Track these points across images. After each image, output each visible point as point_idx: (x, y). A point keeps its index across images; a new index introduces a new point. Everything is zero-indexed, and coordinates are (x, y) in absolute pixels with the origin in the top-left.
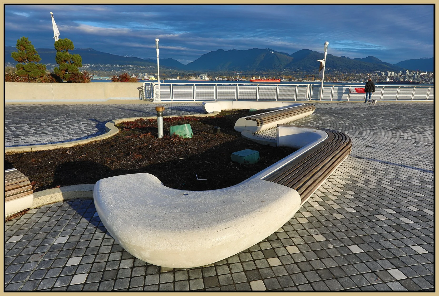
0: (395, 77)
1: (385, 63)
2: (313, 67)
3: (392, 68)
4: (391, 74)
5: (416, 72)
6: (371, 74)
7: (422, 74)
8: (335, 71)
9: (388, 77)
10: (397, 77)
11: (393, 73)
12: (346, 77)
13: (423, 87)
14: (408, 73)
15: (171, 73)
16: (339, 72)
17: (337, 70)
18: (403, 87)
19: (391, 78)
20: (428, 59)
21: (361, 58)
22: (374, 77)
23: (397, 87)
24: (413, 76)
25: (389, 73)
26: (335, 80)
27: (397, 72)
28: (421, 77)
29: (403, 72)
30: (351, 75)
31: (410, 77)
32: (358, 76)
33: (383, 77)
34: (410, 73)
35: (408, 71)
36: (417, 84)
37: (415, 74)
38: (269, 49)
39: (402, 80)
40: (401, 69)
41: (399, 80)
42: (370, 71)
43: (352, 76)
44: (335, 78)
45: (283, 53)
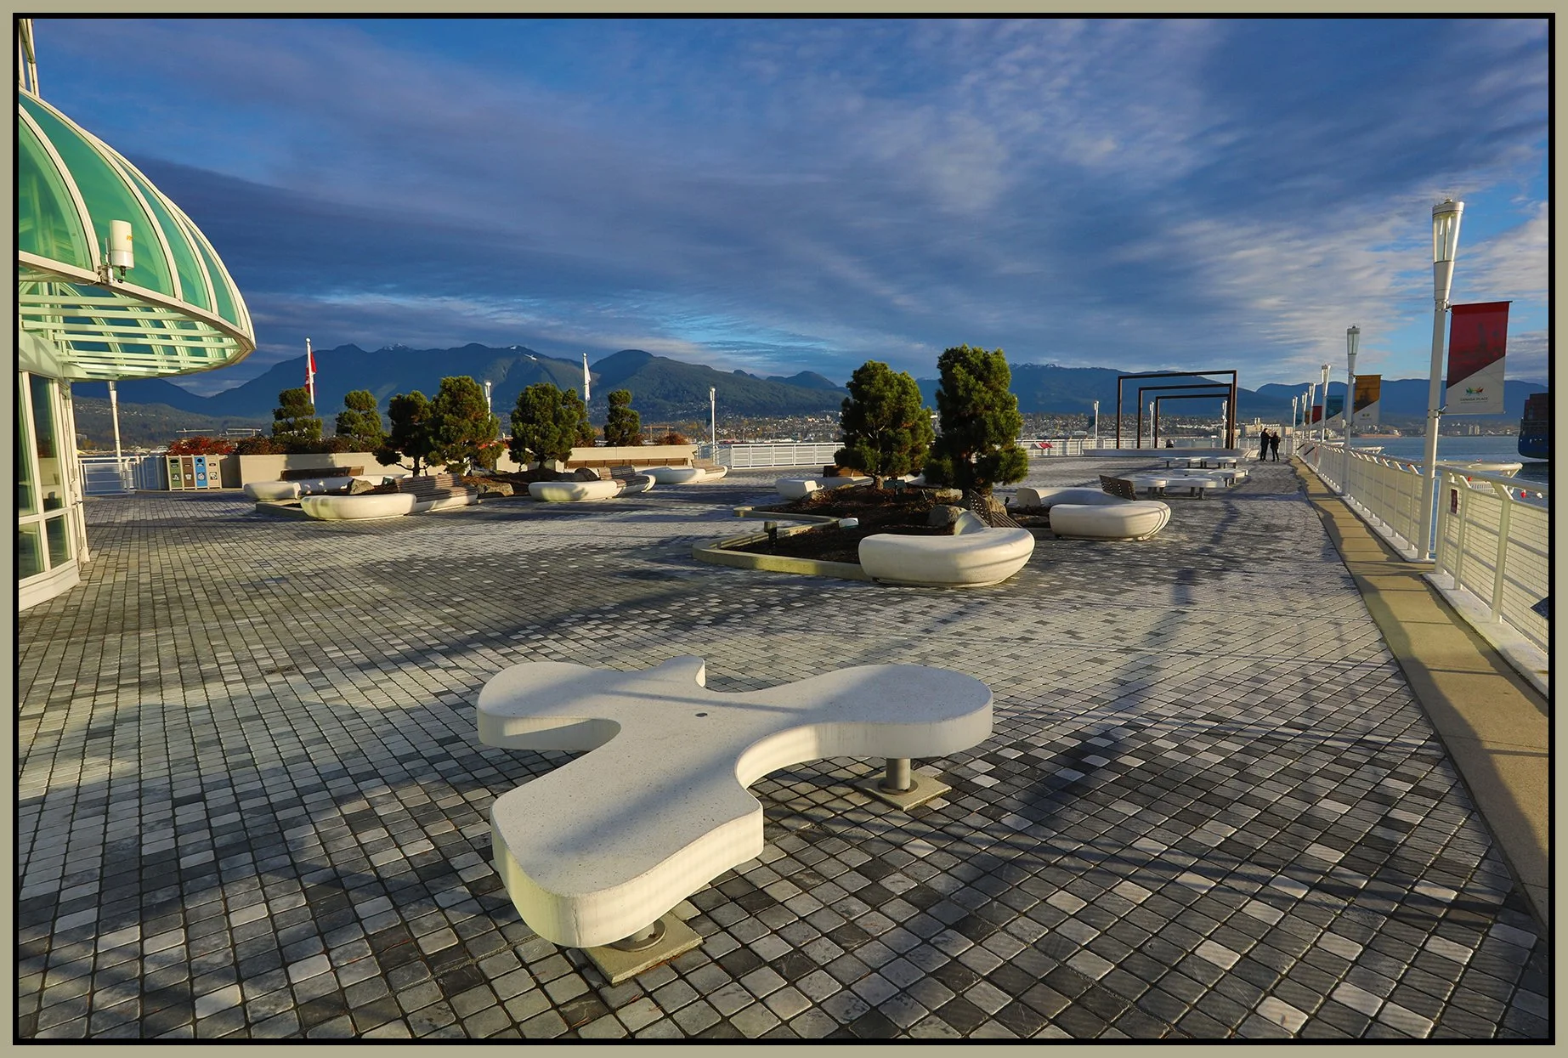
2: (659, 400)
6: (816, 419)
12: (755, 429)
15: (145, 426)
16: (735, 415)
30: (767, 423)
32: (785, 426)
38: (518, 347)
43: (771, 424)
44: (726, 433)
45: (565, 360)
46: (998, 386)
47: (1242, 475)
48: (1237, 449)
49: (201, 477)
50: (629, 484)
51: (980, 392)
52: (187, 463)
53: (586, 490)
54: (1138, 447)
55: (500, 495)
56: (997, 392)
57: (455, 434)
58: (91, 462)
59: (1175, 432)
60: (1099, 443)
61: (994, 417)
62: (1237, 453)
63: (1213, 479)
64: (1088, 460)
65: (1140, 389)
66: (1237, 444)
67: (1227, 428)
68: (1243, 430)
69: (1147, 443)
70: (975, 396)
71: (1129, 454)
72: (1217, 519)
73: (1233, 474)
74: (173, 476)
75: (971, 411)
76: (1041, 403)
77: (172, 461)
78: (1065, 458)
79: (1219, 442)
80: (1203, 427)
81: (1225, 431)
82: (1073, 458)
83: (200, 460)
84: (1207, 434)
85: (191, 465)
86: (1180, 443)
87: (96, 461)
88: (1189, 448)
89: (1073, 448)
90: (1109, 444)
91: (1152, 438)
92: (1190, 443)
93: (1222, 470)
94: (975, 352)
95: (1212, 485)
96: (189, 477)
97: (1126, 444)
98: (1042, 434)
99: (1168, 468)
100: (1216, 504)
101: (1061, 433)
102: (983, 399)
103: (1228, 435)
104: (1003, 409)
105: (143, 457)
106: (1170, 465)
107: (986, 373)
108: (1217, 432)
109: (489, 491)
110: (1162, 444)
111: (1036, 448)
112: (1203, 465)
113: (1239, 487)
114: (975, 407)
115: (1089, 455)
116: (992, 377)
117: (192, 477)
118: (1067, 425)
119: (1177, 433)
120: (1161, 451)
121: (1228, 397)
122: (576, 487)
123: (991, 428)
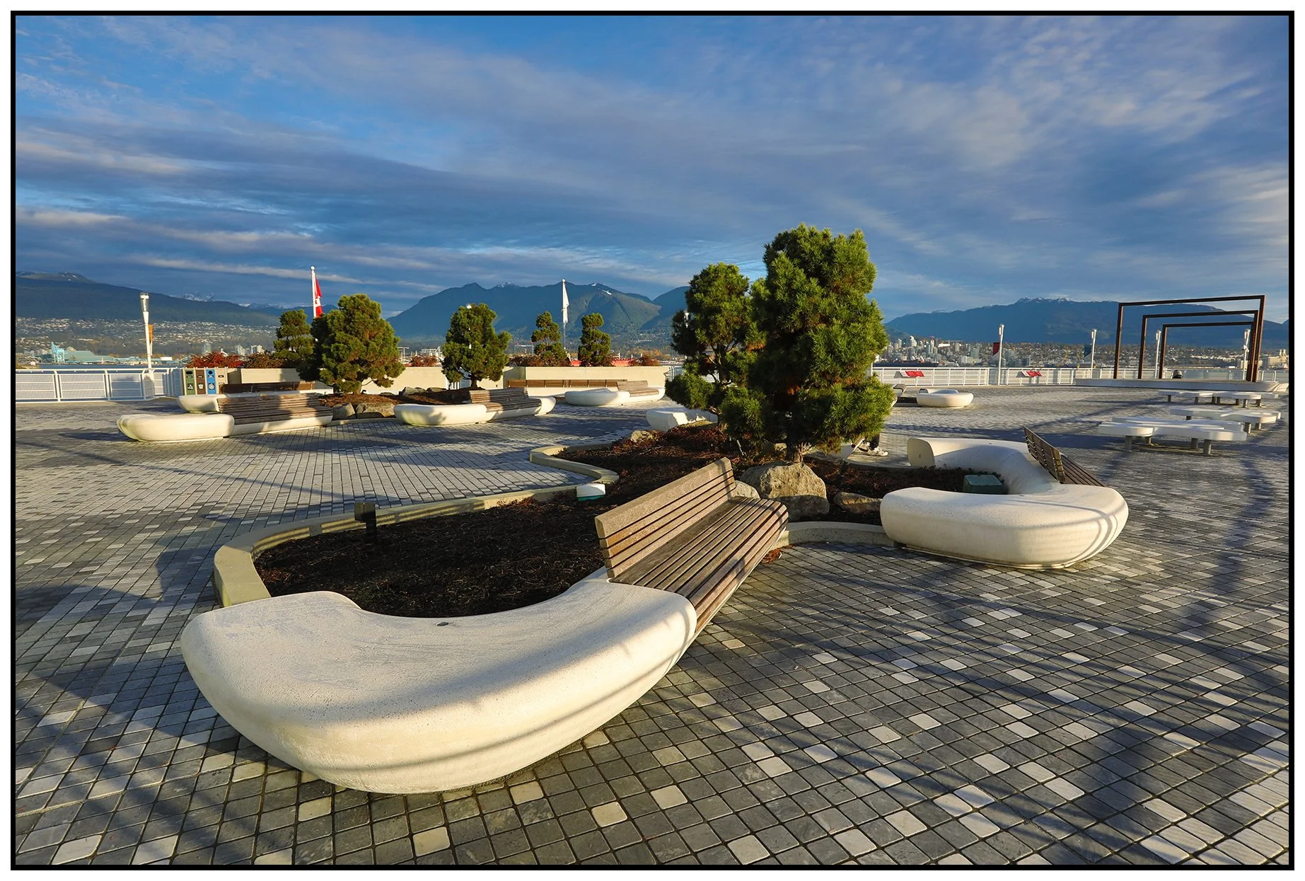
0: (890, 351)
5: (930, 342)
7: (941, 345)
10: (894, 351)
14: (914, 343)
24: (925, 350)
28: (940, 351)
29: (903, 341)
31: (919, 352)
34: (919, 344)
35: (913, 338)
37: (927, 346)
38: (598, 285)
39: (905, 358)
40: (900, 335)
41: (899, 359)
46: (846, 286)
47: (1272, 420)
48: (1260, 383)
49: (212, 387)
50: (505, 408)
51: (809, 294)
52: (200, 374)
53: (443, 415)
54: (1140, 377)
55: (379, 415)
56: (843, 295)
57: (344, 352)
58: (115, 372)
59: (1187, 361)
60: (1096, 373)
61: (828, 333)
62: (1261, 387)
63: (1228, 428)
64: (1077, 390)
65: (1145, 317)
66: (1260, 376)
67: (1250, 358)
68: (1266, 361)
69: (1149, 374)
70: (802, 301)
71: (1127, 385)
72: (1230, 507)
73: (1259, 419)
74: (188, 385)
75: (798, 325)
76: (1050, 333)
77: (188, 373)
78: (1055, 387)
79: (1238, 373)
80: (1220, 358)
81: (1246, 362)
82: (1065, 387)
83: (210, 372)
84: (1223, 365)
85: (203, 377)
86: (1190, 374)
87: (119, 372)
88: (1201, 379)
89: (1064, 376)
90: (1107, 374)
91: (1157, 368)
92: (1202, 374)
93: (1240, 412)
94: (812, 234)
95: (1226, 436)
96: (201, 387)
97: (1125, 374)
98: (1050, 362)
99: (1169, 402)
100: (1232, 467)
101: (1069, 362)
102: (816, 307)
103: (1250, 366)
104: (846, 324)
105: (172, 369)
106: (1173, 399)
107: (825, 266)
108: (1235, 363)
109: (366, 411)
110: (1167, 374)
111: (1023, 375)
112: (1215, 401)
113: (1266, 435)
114: (803, 317)
115: (1081, 384)
116: (835, 272)
117: (204, 387)
118: (1075, 355)
119: (1191, 363)
120: (1168, 382)
121: (1252, 324)
122: (432, 411)
123: (820, 351)
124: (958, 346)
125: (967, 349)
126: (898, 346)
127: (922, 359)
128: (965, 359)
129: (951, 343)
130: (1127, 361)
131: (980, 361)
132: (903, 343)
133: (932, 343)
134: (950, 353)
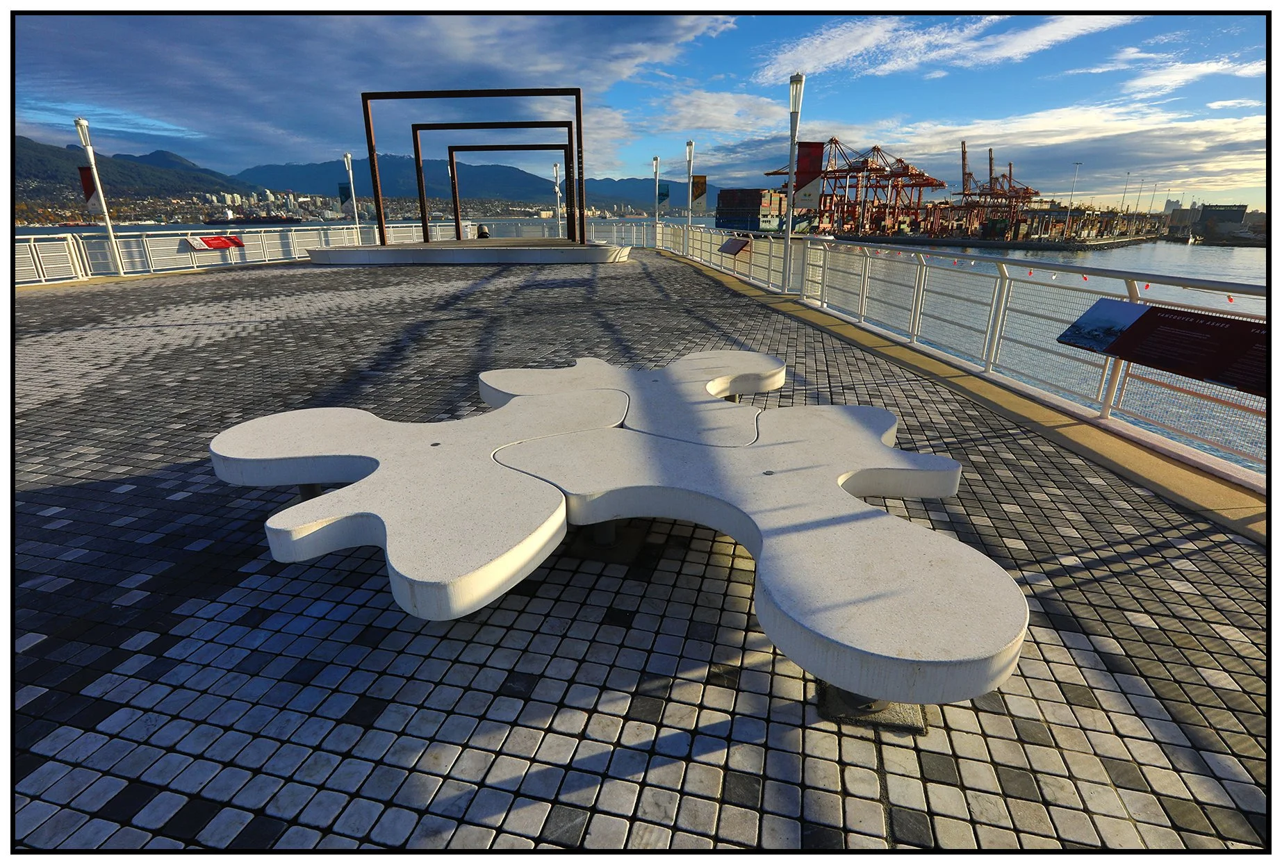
0: (246, 206)
1: (205, 171)
3: (231, 185)
4: (233, 201)
5: (288, 196)
6: (181, 200)
7: (301, 200)
8: (61, 190)
9: (229, 207)
10: (250, 206)
11: (237, 196)
13: (308, 230)
14: (272, 198)
16: (78, 195)
17: (67, 189)
18: (270, 232)
19: (236, 209)
20: (302, 166)
21: (137, 155)
22: (191, 208)
23: (257, 232)
24: (285, 205)
25: (228, 197)
26: (73, 218)
27: (246, 194)
28: (301, 205)
29: (258, 195)
30: (122, 204)
31: (279, 207)
32: (145, 207)
33: (217, 208)
34: (276, 198)
35: (268, 192)
36: (298, 222)
37: (286, 201)
39: (264, 214)
40: (253, 188)
41: (257, 214)
42: (178, 193)
43: (127, 205)
124: (319, 200)
125: (329, 204)
126: (254, 200)
127: (283, 214)
128: (329, 214)
129: (311, 198)
130: (467, 213)
131: (343, 215)
132: (258, 197)
133: (291, 197)
134: (312, 208)
